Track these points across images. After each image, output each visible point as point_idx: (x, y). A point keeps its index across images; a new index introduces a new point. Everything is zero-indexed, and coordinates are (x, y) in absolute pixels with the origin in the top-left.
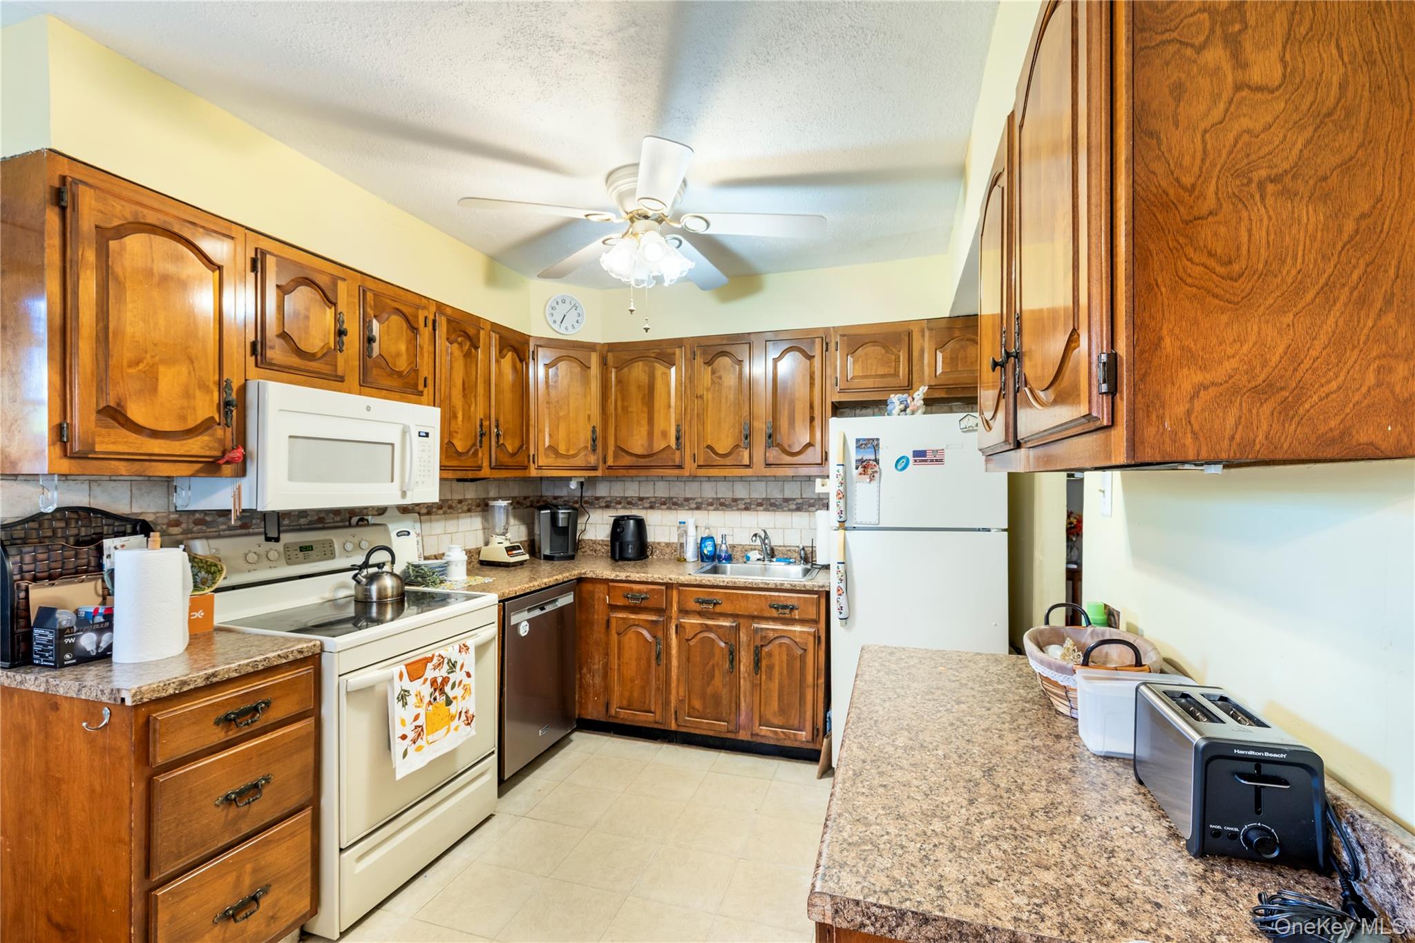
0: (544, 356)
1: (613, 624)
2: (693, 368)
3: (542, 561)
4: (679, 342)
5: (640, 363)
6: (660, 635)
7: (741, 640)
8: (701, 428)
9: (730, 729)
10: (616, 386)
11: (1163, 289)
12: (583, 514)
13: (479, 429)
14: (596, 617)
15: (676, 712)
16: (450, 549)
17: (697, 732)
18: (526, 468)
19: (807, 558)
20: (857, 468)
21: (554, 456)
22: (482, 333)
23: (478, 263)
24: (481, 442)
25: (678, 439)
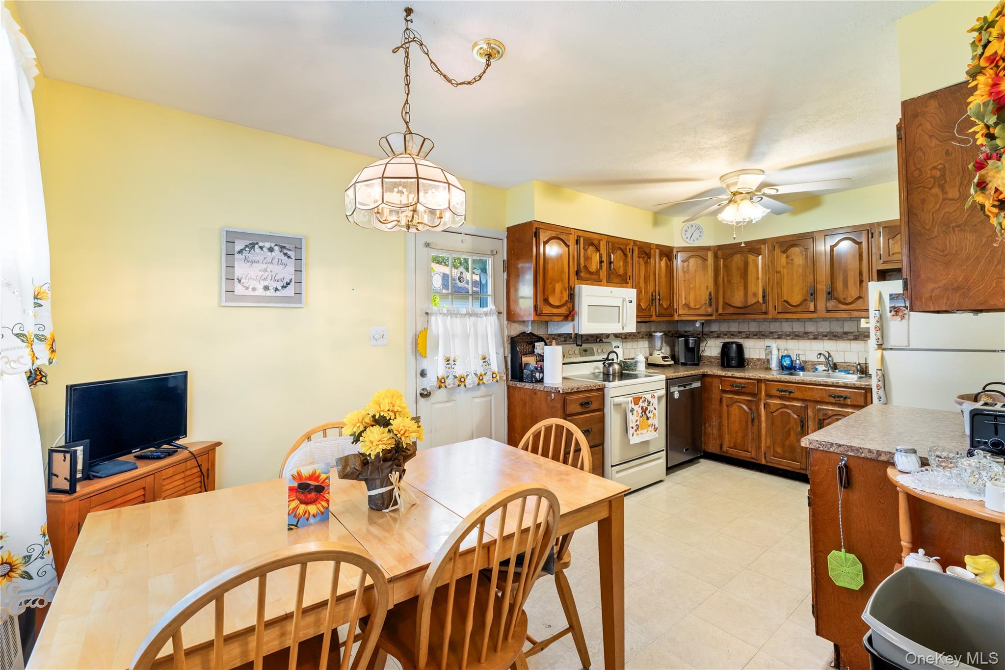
0: (680, 257)
1: (724, 400)
2: (773, 255)
3: (680, 366)
4: (764, 241)
5: (739, 255)
6: (754, 408)
7: (809, 415)
8: (780, 290)
9: (802, 467)
10: (724, 268)
11: (921, 260)
12: (703, 341)
13: (651, 297)
14: (713, 396)
15: (765, 454)
16: (637, 355)
17: (779, 467)
18: (672, 315)
19: (863, 371)
20: (890, 312)
21: (687, 309)
22: (652, 251)
23: (649, 217)
24: (652, 303)
25: (764, 297)
